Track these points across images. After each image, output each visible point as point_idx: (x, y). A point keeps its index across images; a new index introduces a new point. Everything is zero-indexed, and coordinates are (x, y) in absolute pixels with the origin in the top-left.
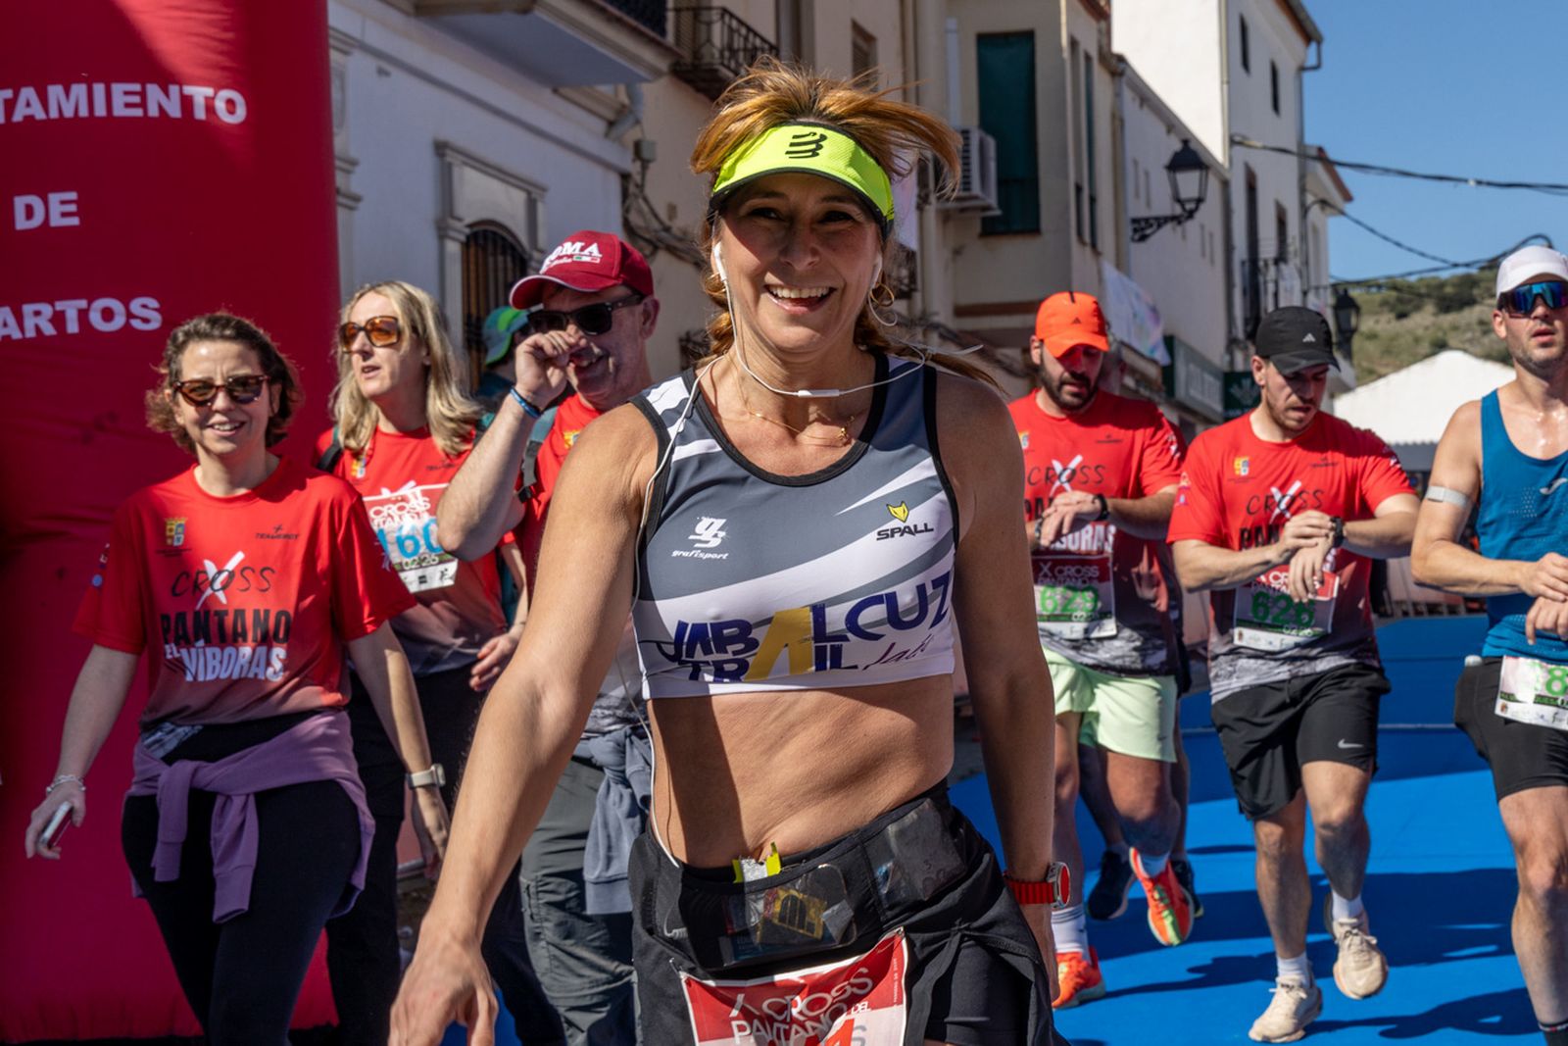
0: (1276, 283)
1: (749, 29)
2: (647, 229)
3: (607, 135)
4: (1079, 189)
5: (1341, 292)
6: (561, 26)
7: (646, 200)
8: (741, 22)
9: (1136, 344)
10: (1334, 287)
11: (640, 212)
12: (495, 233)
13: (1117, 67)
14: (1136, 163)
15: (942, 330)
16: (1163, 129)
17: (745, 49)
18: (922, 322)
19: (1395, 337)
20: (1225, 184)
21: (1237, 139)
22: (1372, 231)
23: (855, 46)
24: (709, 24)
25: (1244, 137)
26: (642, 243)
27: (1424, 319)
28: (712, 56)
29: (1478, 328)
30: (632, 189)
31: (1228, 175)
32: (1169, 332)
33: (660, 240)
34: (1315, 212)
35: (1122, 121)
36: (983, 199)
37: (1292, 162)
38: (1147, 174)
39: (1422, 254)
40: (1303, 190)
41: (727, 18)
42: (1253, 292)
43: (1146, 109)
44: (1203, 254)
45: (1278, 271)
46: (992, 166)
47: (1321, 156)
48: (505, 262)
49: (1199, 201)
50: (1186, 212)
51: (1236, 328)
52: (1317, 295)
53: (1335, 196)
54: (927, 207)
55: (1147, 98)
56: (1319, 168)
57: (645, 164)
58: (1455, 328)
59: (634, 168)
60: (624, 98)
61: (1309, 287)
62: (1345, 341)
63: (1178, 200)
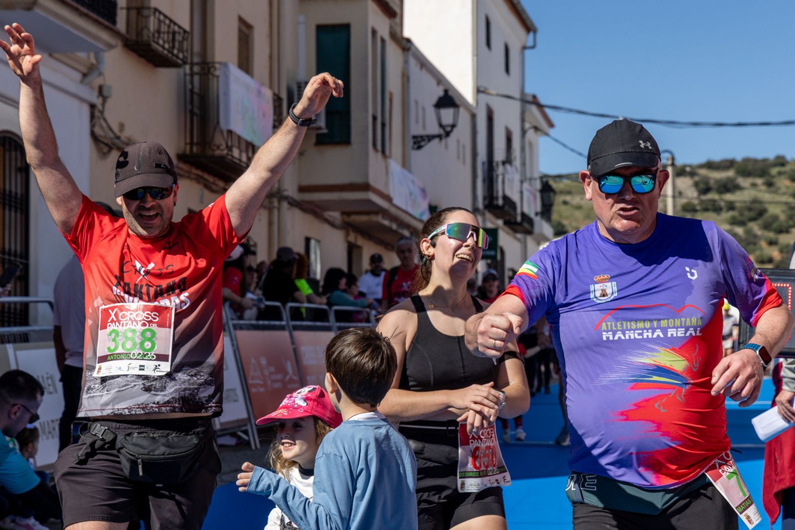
0: (503, 175)
1: (171, 21)
2: (105, 137)
3: (82, 82)
4: (375, 118)
5: (545, 180)
6: (51, 18)
7: (105, 120)
8: (166, 17)
9: (411, 211)
10: (541, 178)
11: (101, 127)
12: (10, 138)
13: (406, 45)
14: (417, 103)
15: (290, 200)
16: (433, 82)
17: (168, 33)
20: (473, 116)
21: (482, 89)
22: (564, 145)
23: (240, 31)
24: (147, 17)
25: (486, 88)
26: (102, 146)
28: (148, 36)
30: (97, 113)
31: (475, 111)
32: (433, 204)
33: (113, 144)
34: (531, 134)
35: (408, 78)
37: (517, 104)
38: (424, 109)
40: (523, 120)
41: (157, 14)
42: (490, 180)
43: (424, 71)
44: (458, 157)
45: (505, 169)
47: (535, 101)
48: (16, 155)
49: (453, 126)
50: (446, 132)
51: (478, 202)
52: (530, 184)
53: (543, 124)
55: (424, 64)
56: (534, 109)
57: (105, 99)
59: (98, 101)
60: (93, 61)
61: (525, 179)
62: (546, 211)
63: (441, 126)
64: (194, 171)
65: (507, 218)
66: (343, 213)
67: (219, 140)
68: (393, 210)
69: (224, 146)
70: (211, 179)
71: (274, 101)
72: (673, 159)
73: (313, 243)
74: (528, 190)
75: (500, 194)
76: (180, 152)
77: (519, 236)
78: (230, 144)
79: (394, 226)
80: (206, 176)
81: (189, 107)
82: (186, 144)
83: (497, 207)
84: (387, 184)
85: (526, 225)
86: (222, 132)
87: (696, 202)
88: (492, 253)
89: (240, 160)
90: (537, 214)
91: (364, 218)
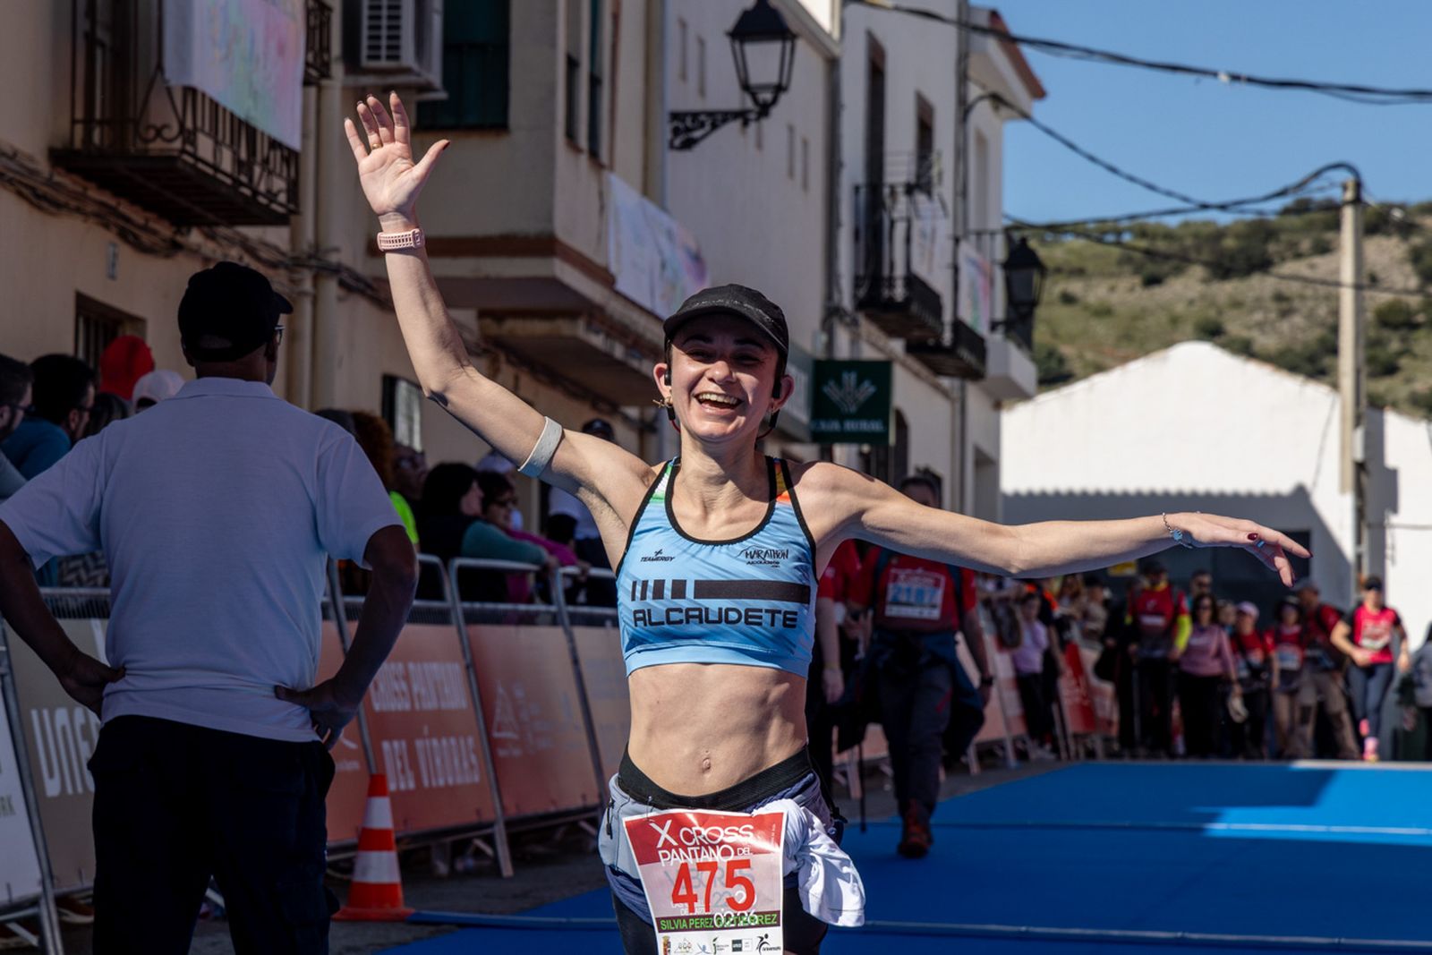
0: (909, 222)
4: (572, 64)
5: (1017, 235)
9: (661, 310)
10: (1008, 231)
14: (683, 25)
15: (345, 276)
18: (313, 262)
19: (1141, 314)
20: (833, 64)
22: (1072, 146)
27: (1187, 288)
29: (1273, 306)
31: (837, 51)
34: (982, 113)
36: (418, 75)
37: (949, 34)
38: (702, 43)
39: (1151, 187)
40: (963, 78)
42: (873, 234)
44: (791, 173)
45: (913, 203)
46: (437, 22)
47: (995, 27)
49: (779, 89)
50: (761, 103)
51: (840, 292)
52: (979, 248)
53: (1016, 89)
54: (325, 82)
56: (992, 46)
58: (1237, 304)
61: (966, 234)
62: (1019, 320)
63: (746, 87)
64: (94, 193)
65: (916, 333)
66: (482, 314)
67: (161, 113)
68: (615, 308)
69: (175, 129)
70: (137, 216)
71: (309, 12)
72: (1358, 186)
73: (402, 389)
74: (974, 263)
75: (900, 271)
76: (58, 145)
77: (945, 382)
78: (189, 124)
79: (619, 351)
80: (125, 208)
81: (83, 25)
82: (74, 122)
83: (891, 304)
84: (601, 238)
85: (965, 354)
86: (169, 91)
87: (1414, 301)
88: (876, 426)
89: (216, 169)
90: (994, 326)
91: (539, 327)
